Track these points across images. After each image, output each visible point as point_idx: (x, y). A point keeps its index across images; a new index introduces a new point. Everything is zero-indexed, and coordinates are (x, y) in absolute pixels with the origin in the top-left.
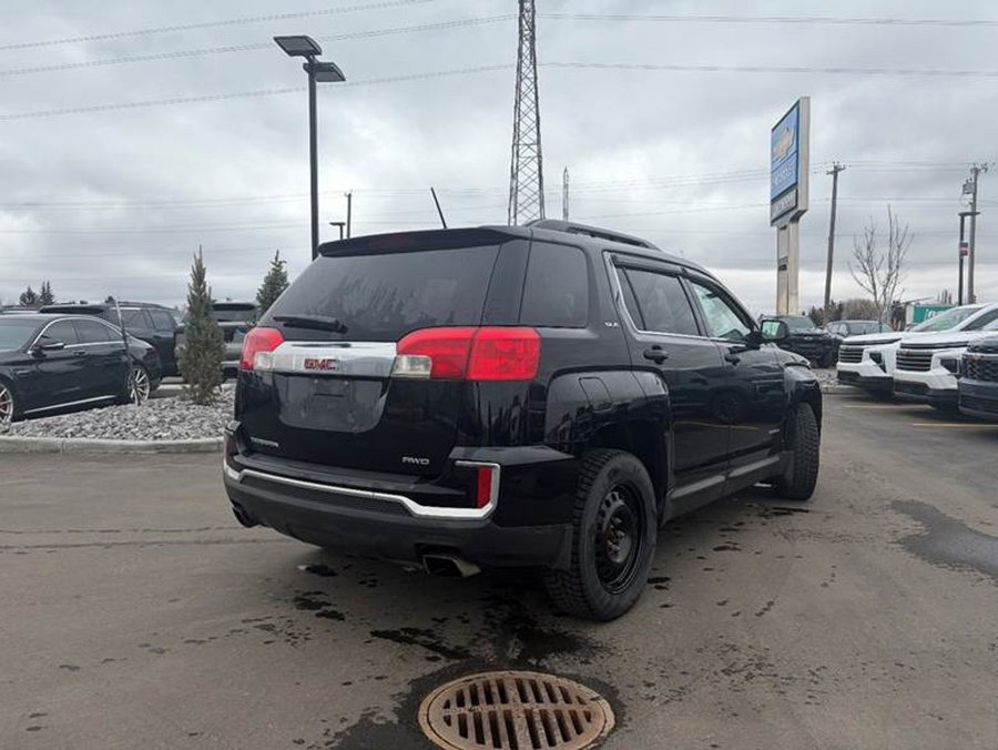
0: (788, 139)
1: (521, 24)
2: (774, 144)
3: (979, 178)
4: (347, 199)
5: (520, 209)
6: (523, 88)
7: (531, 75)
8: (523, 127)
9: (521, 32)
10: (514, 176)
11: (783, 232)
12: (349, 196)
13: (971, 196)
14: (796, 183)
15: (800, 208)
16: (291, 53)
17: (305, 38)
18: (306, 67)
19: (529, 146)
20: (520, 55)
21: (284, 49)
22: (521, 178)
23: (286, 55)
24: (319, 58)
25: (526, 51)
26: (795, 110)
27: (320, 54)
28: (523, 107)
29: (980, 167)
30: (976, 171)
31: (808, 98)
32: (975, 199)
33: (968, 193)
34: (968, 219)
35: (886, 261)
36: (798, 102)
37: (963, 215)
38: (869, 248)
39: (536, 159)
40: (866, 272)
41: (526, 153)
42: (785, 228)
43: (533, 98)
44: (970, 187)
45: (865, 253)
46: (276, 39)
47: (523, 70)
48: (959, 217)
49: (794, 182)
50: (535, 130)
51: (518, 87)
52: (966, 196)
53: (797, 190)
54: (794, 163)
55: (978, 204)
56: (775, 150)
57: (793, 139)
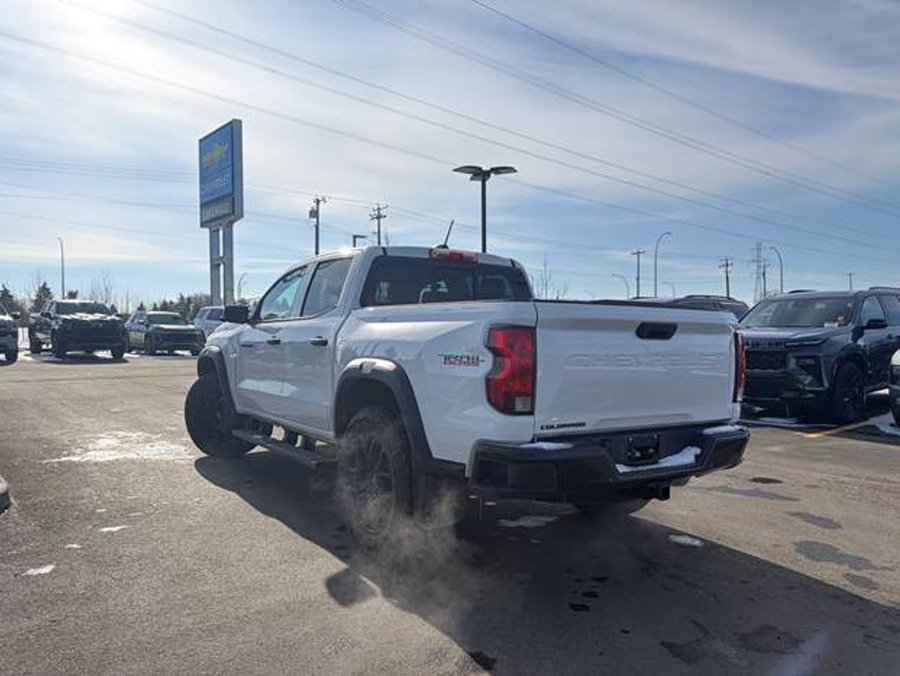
0: (219, 152)
3: (320, 206)
13: (315, 220)
14: (234, 193)
26: (229, 127)
29: (320, 199)
30: (318, 202)
31: (240, 122)
32: (318, 221)
33: (314, 217)
44: (314, 214)
52: (312, 219)
53: (233, 199)
54: (229, 175)
55: (320, 227)
56: (205, 159)
57: (227, 153)
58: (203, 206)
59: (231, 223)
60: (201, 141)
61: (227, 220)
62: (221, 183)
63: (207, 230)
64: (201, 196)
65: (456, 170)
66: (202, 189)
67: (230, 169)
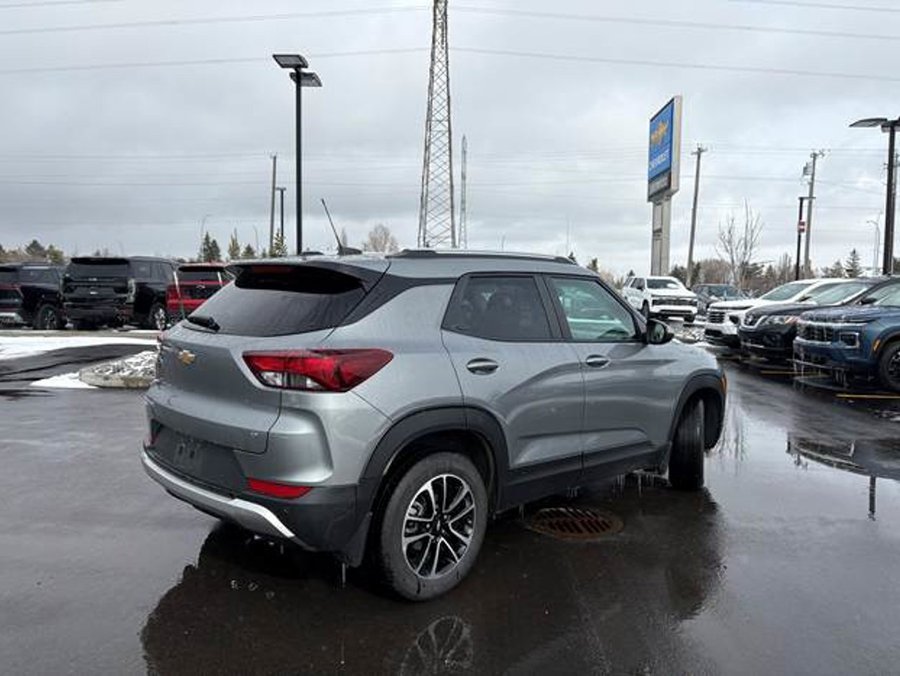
0: (662, 129)
1: (435, 15)
2: (652, 131)
3: (817, 161)
4: (272, 161)
5: (432, 177)
6: (436, 70)
7: (443, 59)
8: (435, 105)
9: (435, 20)
10: (427, 148)
11: (659, 207)
12: (275, 158)
13: (809, 177)
14: (670, 168)
15: (673, 187)
16: (283, 66)
17: (298, 56)
18: (292, 75)
19: (440, 122)
20: (434, 42)
21: (279, 63)
22: (433, 149)
23: (278, 66)
24: (304, 70)
25: (438, 36)
26: (669, 108)
27: (306, 67)
28: (436, 87)
29: (817, 152)
30: (815, 156)
31: (681, 98)
32: (813, 179)
33: (808, 174)
34: (806, 203)
35: (742, 242)
36: (672, 100)
37: (802, 199)
38: (730, 232)
39: (447, 134)
40: (727, 251)
41: (439, 128)
42: (659, 204)
43: (444, 78)
44: (809, 170)
45: (726, 233)
46: (274, 56)
47: (436, 54)
48: (799, 202)
49: (667, 166)
50: (446, 108)
51: (432, 71)
52: (806, 177)
53: (670, 174)
54: (667, 151)
55: (815, 184)
56: (653, 137)
57: (667, 130)
58: (651, 180)
59: (670, 196)
60: (652, 120)
61: (667, 192)
62: (661, 159)
63: (651, 204)
64: (650, 173)
65: (851, 126)
66: (650, 166)
67: (669, 145)
